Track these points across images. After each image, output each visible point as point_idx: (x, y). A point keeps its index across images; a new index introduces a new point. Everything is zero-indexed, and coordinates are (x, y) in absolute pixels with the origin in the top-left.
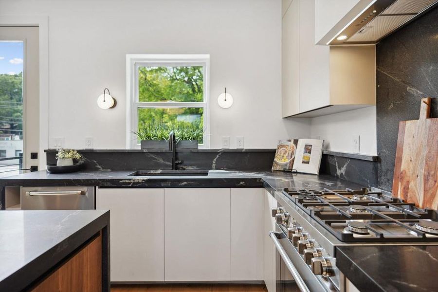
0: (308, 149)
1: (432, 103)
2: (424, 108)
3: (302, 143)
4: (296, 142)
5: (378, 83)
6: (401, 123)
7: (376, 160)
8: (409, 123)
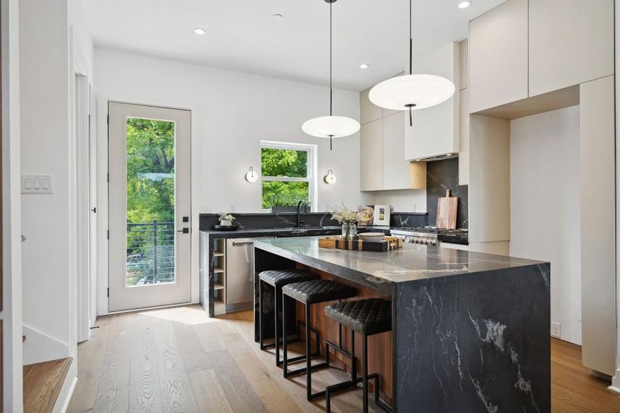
0: (382, 211)
1: (450, 192)
2: (448, 193)
3: (377, 208)
4: (373, 207)
5: (427, 179)
6: (439, 199)
7: (427, 214)
8: (442, 198)
